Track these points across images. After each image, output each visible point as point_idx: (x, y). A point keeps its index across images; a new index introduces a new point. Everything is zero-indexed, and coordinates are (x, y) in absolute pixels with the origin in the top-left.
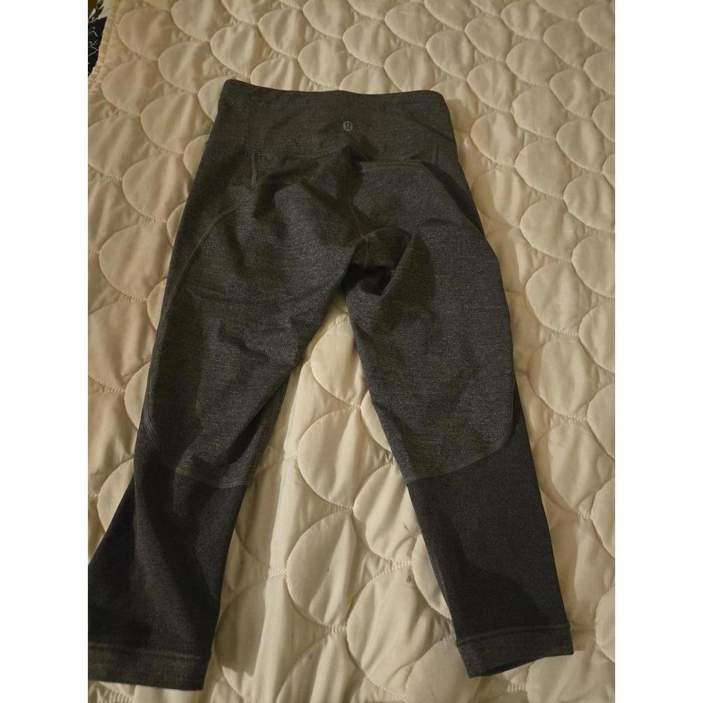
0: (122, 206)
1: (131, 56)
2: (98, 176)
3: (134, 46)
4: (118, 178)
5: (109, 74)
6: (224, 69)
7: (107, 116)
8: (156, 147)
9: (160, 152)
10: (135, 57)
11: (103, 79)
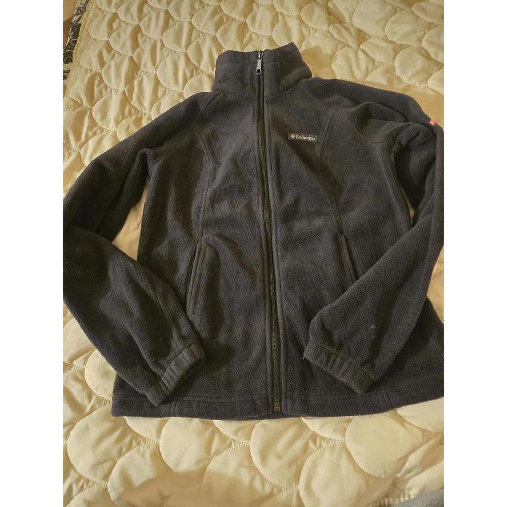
0: (103, 85)
1: (103, 12)
2: (89, 71)
3: (105, 7)
4: (100, 71)
5: (92, 23)
6: (154, 9)
7: (92, 43)
8: (118, 53)
9: (120, 56)
10: (105, 13)
11: (88, 26)
